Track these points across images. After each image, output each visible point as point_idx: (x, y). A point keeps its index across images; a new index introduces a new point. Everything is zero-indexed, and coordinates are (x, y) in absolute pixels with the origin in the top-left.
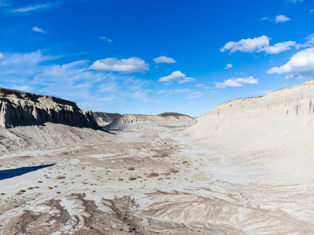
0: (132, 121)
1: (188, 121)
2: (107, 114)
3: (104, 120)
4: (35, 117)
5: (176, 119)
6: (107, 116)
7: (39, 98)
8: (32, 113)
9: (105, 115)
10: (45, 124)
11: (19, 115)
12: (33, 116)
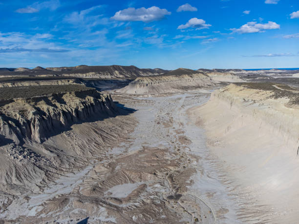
0: (147, 85)
1: (202, 80)
2: (123, 67)
3: (121, 74)
4: (63, 123)
5: (191, 78)
6: (123, 69)
7: (64, 95)
8: (59, 119)
9: (121, 68)
10: (72, 127)
11: (49, 125)
12: (61, 122)
